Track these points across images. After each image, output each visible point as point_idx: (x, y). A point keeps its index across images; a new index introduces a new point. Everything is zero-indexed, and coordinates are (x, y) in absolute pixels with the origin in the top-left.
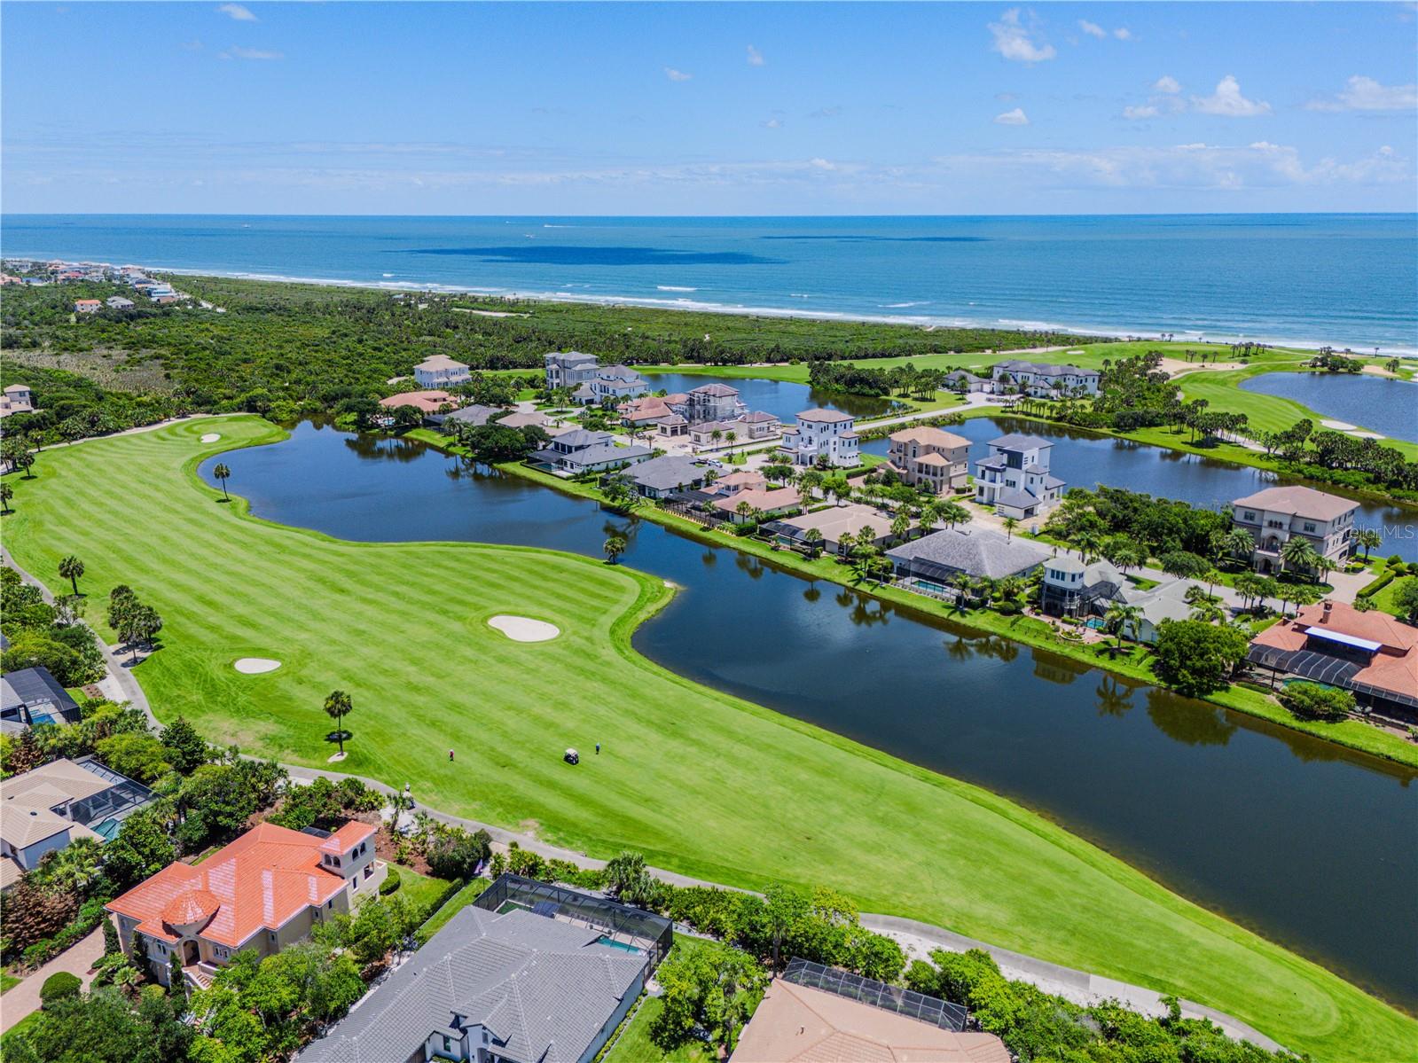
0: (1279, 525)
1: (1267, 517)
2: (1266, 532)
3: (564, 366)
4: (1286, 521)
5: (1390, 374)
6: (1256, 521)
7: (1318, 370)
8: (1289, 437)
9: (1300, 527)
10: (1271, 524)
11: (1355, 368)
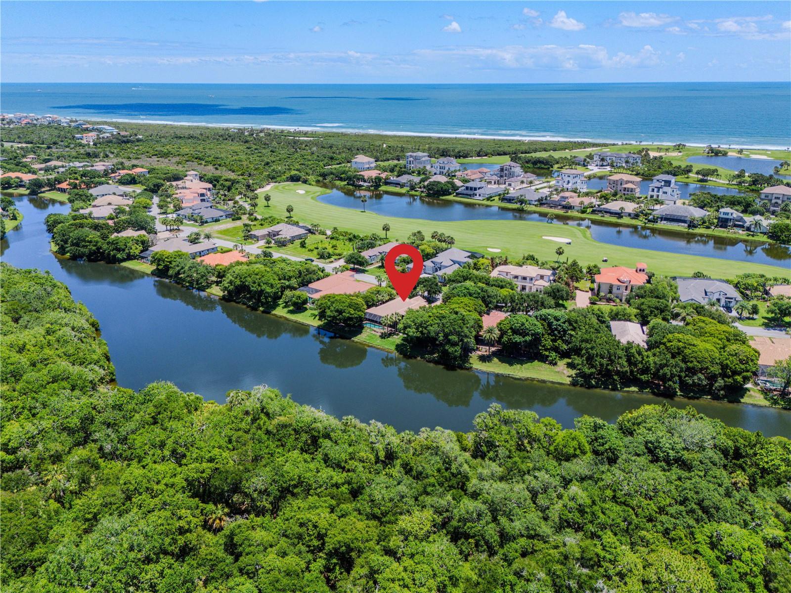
0: (778, 198)
1: (774, 196)
2: (774, 201)
3: (416, 158)
4: (781, 197)
5: (740, 155)
6: (770, 198)
7: (710, 154)
8: (739, 176)
9: (785, 199)
10: (776, 198)
11: (725, 154)
